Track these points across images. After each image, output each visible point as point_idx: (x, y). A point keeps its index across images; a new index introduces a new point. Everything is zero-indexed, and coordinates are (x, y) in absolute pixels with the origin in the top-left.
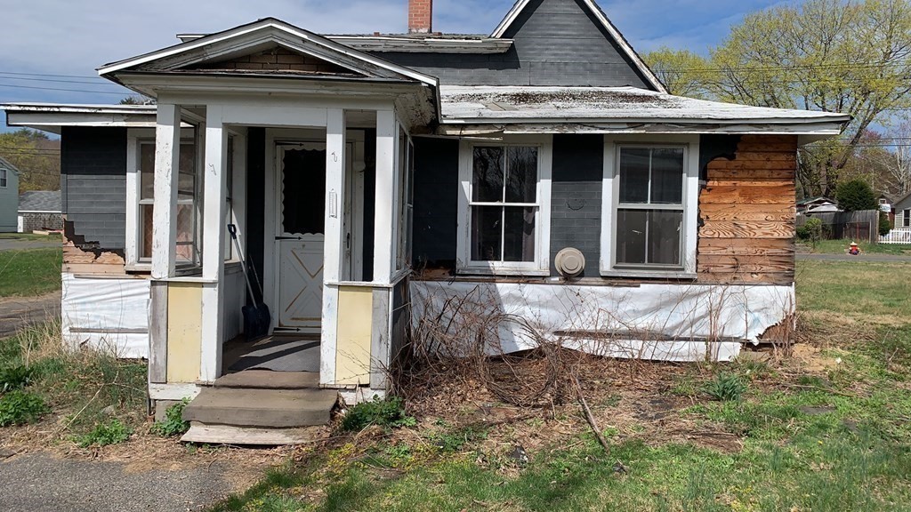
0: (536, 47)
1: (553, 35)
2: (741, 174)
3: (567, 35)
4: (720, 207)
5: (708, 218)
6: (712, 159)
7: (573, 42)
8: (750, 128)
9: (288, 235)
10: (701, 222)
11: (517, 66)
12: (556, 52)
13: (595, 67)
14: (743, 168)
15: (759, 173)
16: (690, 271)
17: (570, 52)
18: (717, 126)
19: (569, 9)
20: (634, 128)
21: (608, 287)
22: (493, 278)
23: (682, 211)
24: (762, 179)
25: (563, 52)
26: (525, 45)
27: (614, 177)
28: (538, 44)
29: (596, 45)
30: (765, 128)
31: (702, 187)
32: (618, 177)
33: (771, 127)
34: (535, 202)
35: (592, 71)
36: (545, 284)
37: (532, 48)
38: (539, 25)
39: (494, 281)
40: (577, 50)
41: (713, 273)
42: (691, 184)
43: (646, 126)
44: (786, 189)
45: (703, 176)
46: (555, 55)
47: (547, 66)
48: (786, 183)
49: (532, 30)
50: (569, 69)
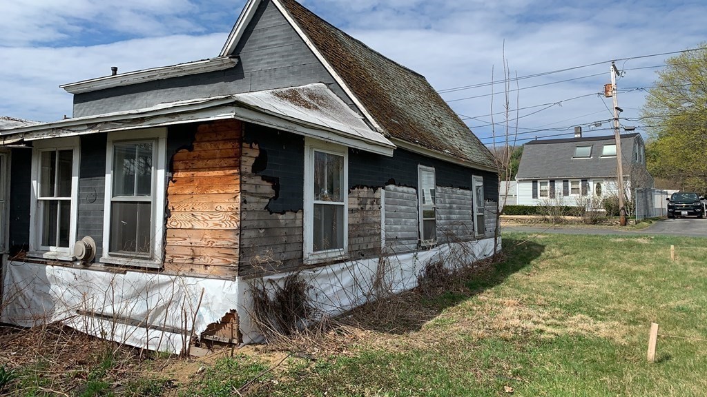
0: (255, 59)
1: (266, 46)
2: (200, 164)
3: (276, 44)
4: (182, 198)
5: (173, 209)
6: (177, 152)
7: (280, 49)
8: (166, 119)
10: (167, 213)
11: (242, 77)
12: (268, 61)
13: (296, 69)
14: (200, 158)
15: (210, 163)
16: (157, 263)
17: (279, 59)
18: (143, 120)
19: (277, 22)
20: (92, 128)
21: (105, 273)
22: (45, 262)
23: (150, 203)
24: (213, 168)
25: (273, 60)
26: (247, 59)
28: (257, 56)
29: (296, 50)
30: (177, 118)
31: (168, 180)
32: (112, 172)
33: (181, 116)
34: (70, 196)
35: (293, 73)
36: (72, 267)
37: (253, 61)
38: (257, 40)
39: (46, 264)
40: (283, 56)
41: (177, 264)
42: (160, 176)
43: (99, 126)
44: (232, 178)
45: (171, 168)
46: (268, 63)
47: (262, 73)
48: (232, 172)
49: (254, 45)
50: (277, 73)
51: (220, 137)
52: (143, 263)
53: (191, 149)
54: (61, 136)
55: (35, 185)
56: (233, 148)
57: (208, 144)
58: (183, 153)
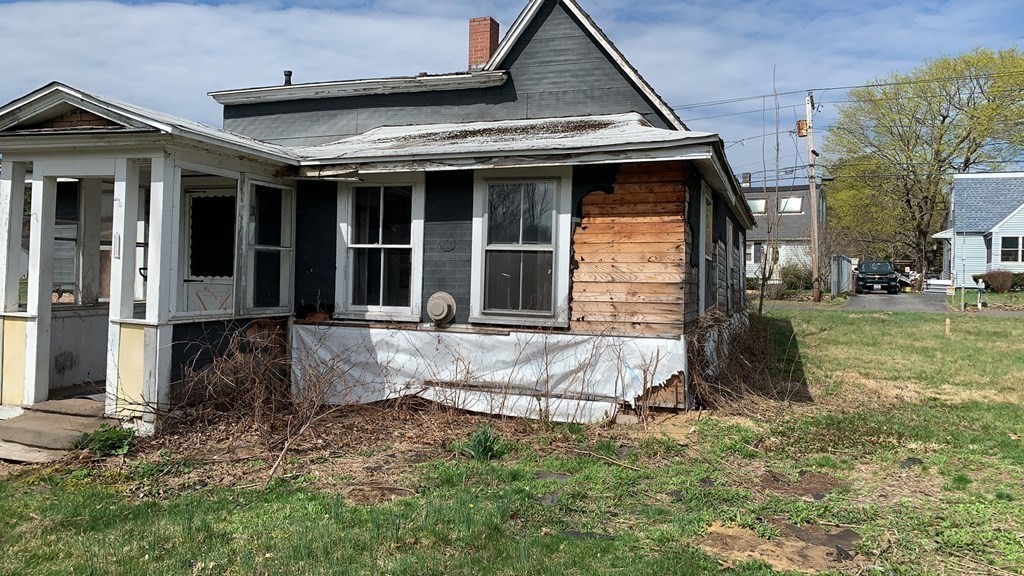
0: (534, 76)
1: (552, 62)
2: (624, 209)
3: (567, 60)
4: (596, 248)
5: (583, 259)
6: (588, 193)
7: (572, 67)
8: (605, 156)
9: (194, 278)
10: (574, 265)
11: (514, 98)
12: (555, 80)
13: (597, 93)
14: (622, 202)
15: (640, 208)
16: (562, 320)
17: (571, 79)
18: (567, 156)
19: (568, 31)
20: (483, 163)
21: (477, 336)
22: (366, 324)
23: (551, 252)
24: (644, 214)
25: (562, 80)
26: (523, 75)
27: (483, 216)
28: (537, 74)
29: (597, 69)
30: (622, 156)
31: (575, 226)
32: (486, 215)
33: (629, 154)
34: (409, 243)
35: (592, 98)
36: (416, 330)
37: (530, 77)
38: (538, 53)
39: (368, 326)
40: (577, 76)
41: (589, 322)
42: (564, 221)
43: (494, 160)
44: (674, 225)
45: (578, 212)
46: (554, 83)
47: (546, 96)
48: (672, 218)
49: (531, 59)
50: (568, 97)
51: (654, 179)
52: (540, 322)
53: (610, 191)
54: (427, 170)
55: (345, 229)
56: (674, 191)
57: (636, 186)
58: (598, 196)
